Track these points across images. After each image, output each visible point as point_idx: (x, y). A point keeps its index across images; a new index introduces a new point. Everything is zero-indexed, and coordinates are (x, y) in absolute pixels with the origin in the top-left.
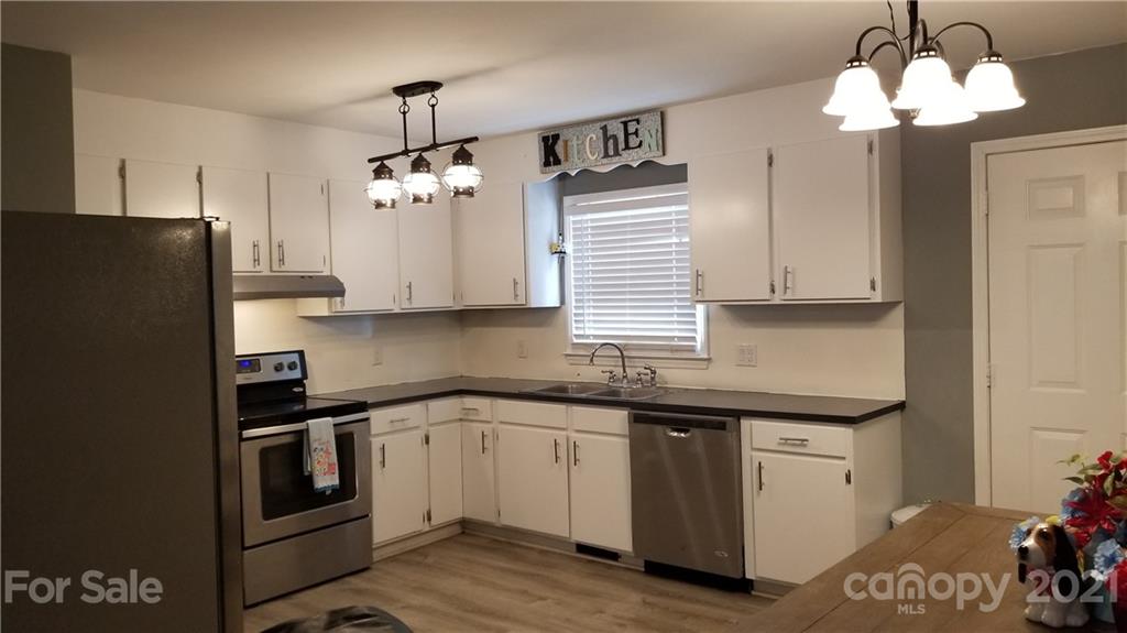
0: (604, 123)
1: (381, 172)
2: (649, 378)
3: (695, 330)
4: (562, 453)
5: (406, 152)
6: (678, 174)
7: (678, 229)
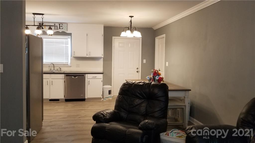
0: (54, 23)
1: (27, 28)
2: (59, 70)
3: (68, 61)
4: (49, 83)
5: (34, 25)
6: (70, 34)
7: (65, 44)
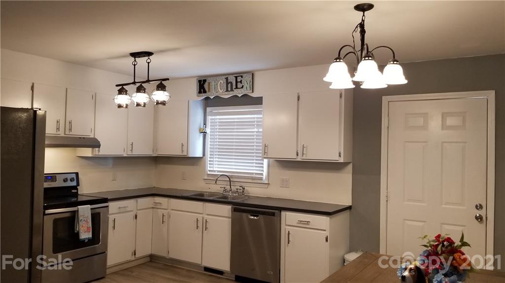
0: (226, 77)
1: (122, 91)
2: (241, 191)
3: (263, 171)
4: (200, 225)
5: (134, 83)
6: (258, 101)
7: (257, 125)
